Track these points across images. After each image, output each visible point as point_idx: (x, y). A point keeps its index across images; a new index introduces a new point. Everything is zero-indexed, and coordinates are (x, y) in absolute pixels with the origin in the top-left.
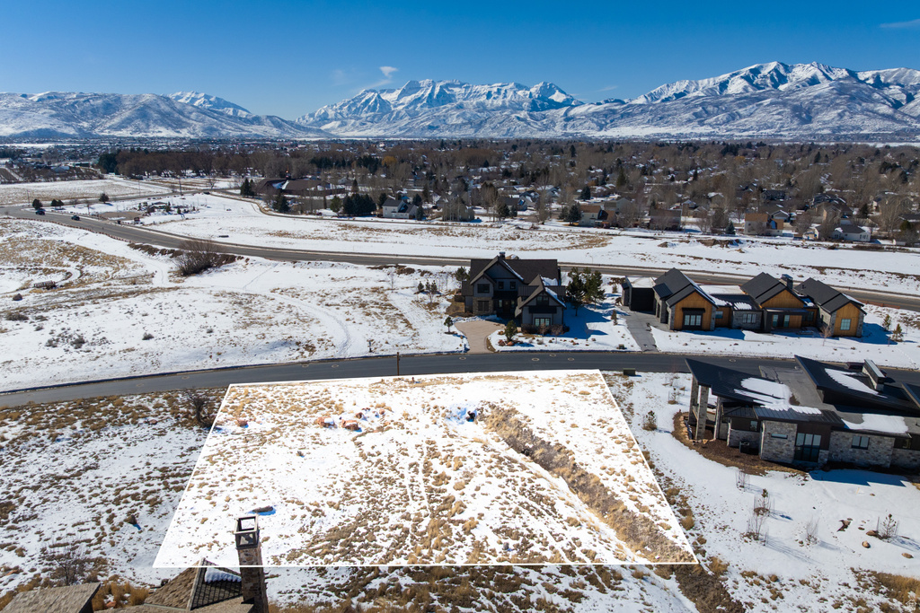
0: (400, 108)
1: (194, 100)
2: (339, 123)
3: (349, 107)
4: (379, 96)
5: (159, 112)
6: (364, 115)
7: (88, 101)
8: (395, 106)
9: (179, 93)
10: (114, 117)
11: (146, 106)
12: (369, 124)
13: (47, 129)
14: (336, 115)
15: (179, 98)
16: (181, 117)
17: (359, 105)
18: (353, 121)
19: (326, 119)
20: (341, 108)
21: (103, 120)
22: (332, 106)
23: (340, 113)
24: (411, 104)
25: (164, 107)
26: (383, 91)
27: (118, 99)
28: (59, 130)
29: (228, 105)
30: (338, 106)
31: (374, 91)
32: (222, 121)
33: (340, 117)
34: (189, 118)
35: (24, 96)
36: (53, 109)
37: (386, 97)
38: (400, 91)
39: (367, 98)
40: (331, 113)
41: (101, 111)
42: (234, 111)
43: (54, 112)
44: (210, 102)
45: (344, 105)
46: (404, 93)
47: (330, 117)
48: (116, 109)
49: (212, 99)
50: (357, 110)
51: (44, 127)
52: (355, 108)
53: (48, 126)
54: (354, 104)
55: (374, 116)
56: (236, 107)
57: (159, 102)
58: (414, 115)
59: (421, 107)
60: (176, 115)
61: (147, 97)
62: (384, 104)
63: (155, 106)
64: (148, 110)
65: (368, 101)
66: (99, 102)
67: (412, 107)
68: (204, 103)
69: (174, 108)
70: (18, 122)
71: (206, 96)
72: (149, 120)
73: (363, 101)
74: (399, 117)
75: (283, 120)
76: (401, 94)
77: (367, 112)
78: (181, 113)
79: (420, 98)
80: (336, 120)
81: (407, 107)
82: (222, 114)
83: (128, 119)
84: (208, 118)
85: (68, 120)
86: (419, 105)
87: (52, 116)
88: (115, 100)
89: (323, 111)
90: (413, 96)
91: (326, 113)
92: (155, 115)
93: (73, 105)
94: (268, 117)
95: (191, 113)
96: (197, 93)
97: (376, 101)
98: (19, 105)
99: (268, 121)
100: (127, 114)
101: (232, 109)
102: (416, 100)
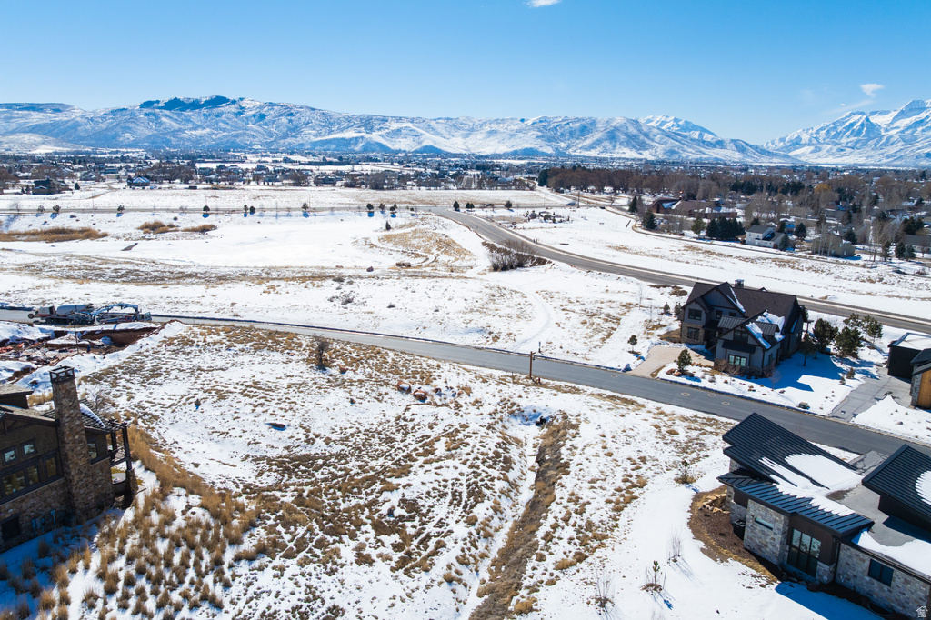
0: (894, 132)
1: (663, 123)
2: (812, 148)
3: (828, 132)
4: (867, 119)
5: (627, 134)
6: (844, 140)
7: (568, 124)
8: (887, 130)
9: (650, 117)
10: (587, 138)
11: (616, 129)
12: (848, 150)
13: (531, 149)
14: (810, 140)
15: (649, 121)
16: (646, 139)
17: (840, 129)
18: (829, 146)
19: (797, 144)
20: (818, 132)
21: (578, 141)
22: (808, 130)
23: (815, 138)
24: (909, 128)
25: (632, 130)
26: (873, 113)
27: (593, 123)
28: (541, 150)
29: (695, 128)
30: (815, 130)
31: (862, 113)
32: (684, 144)
33: (814, 141)
34: (653, 140)
35: (522, 120)
36: (540, 131)
37: (875, 119)
38: (896, 113)
39: (851, 121)
40: (805, 138)
41: (578, 133)
42: (700, 135)
43: (540, 134)
44: (679, 126)
45: (822, 129)
46: (902, 114)
47: (803, 142)
48: (590, 131)
49: (681, 123)
50: (838, 135)
51: (529, 146)
52: (834, 133)
53: (532, 146)
54: (835, 128)
55: (857, 142)
56: (703, 130)
57: (628, 125)
58: (908, 141)
59: (923, 131)
60: (642, 137)
61: (618, 121)
62: (872, 128)
63: (624, 129)
64: (617, 133)
65: (852, 125)
66: (578, 125)
67: (910, 131)
68: (673, 126)
69: (640, 131)
70: (512, 142)
71: (676, 120)
72: (616, 141)
73: (847, 124)
74: (889, 142)
75: (747, 144)
76: (897, 116)
77: (848, 137)
78: (646, 135)
79: (922, 121)
80: (809, 145)
81: (903, 132)
82: (685, 137)
83: (598, 140)
84: (671, 140)
85: (550, 141)
86: (920, 129)
87: (538, 137)
88: (591, 124)
89: (796, 135)
90: (913, 119)
91: (799, 138)
92: (623, 137)
93: (555, 128)
94: (732, 141)
95: (655, 136)
96: (667, 117)
97: (862, 125)
98: (516, 128)
99: (732, 144)
100: (598, 136)
101: (698, 133)
102: (916, 123)
